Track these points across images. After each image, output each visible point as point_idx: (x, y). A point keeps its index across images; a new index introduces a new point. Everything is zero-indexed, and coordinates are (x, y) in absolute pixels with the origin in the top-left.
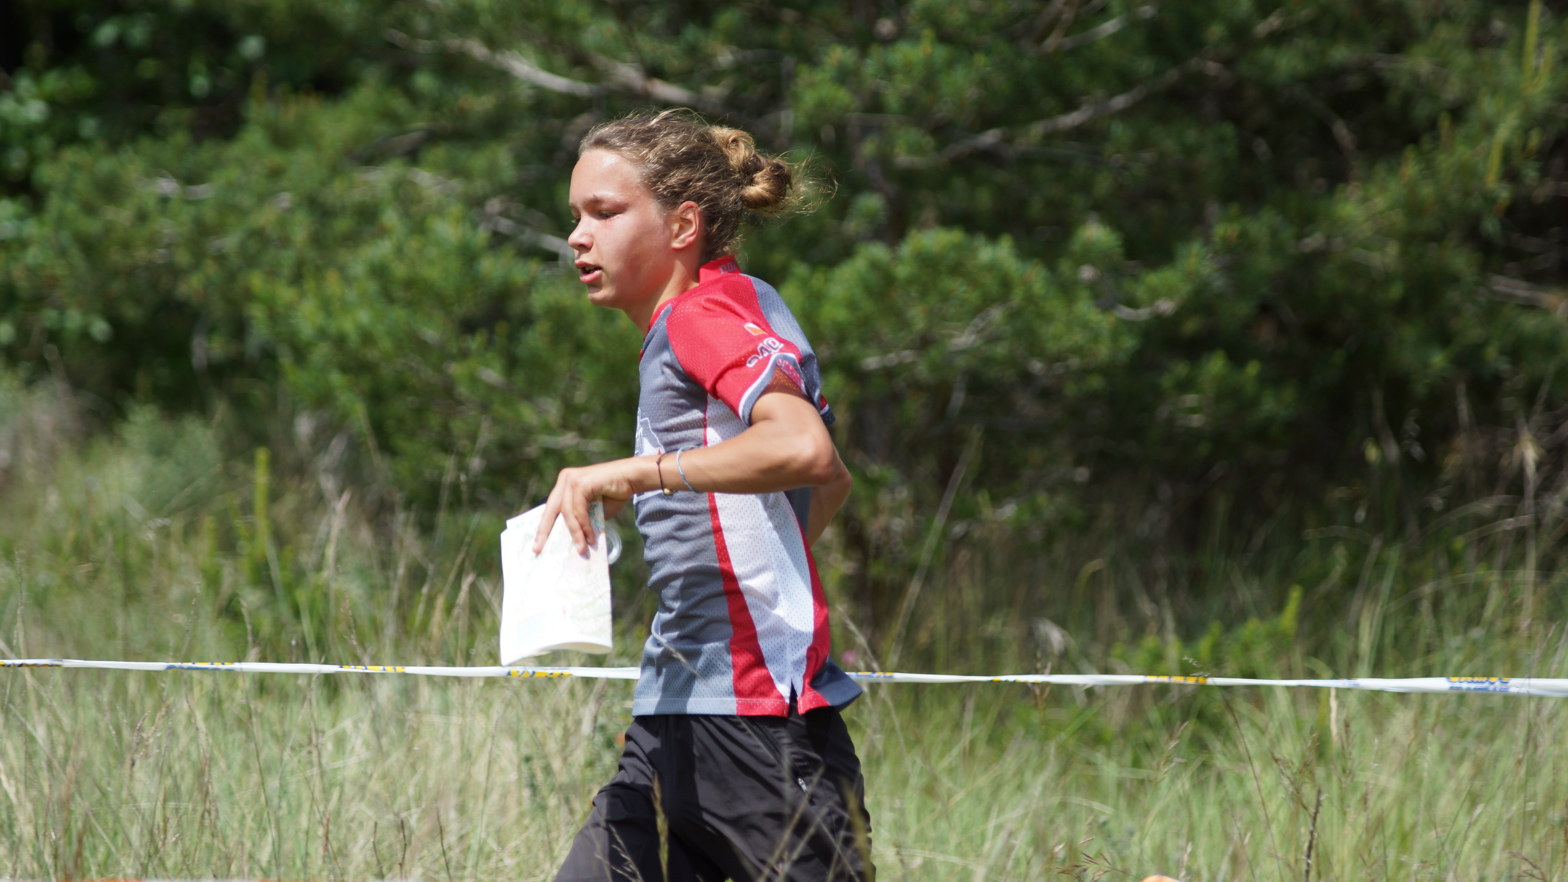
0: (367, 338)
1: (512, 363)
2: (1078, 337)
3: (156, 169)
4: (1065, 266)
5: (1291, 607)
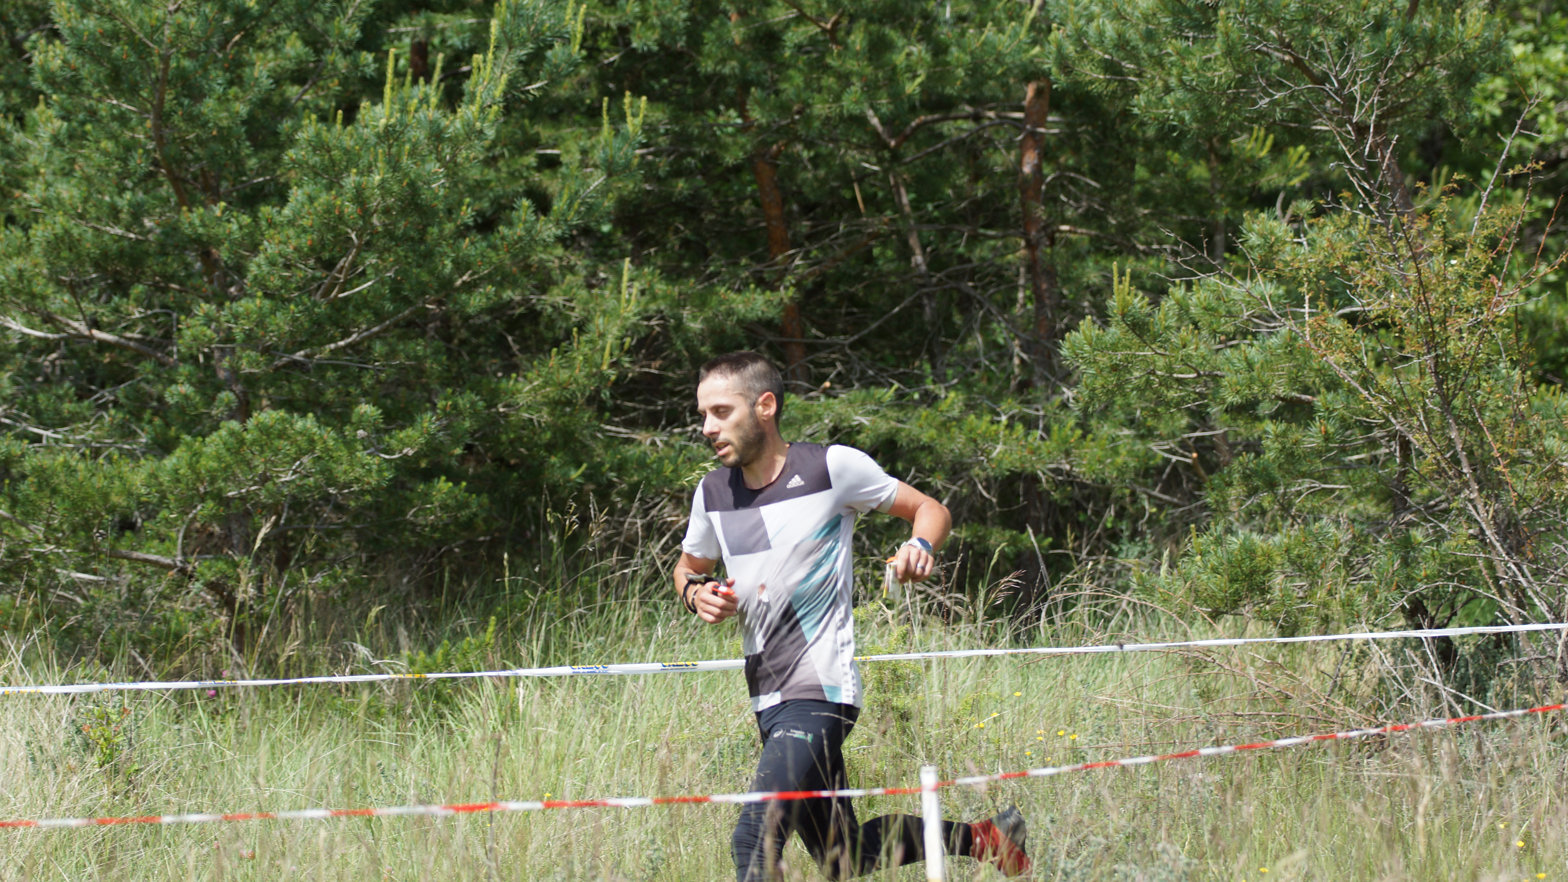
1: (14, 504)
2: (358, 472)
4: (347, 429)
5: (491, 629)
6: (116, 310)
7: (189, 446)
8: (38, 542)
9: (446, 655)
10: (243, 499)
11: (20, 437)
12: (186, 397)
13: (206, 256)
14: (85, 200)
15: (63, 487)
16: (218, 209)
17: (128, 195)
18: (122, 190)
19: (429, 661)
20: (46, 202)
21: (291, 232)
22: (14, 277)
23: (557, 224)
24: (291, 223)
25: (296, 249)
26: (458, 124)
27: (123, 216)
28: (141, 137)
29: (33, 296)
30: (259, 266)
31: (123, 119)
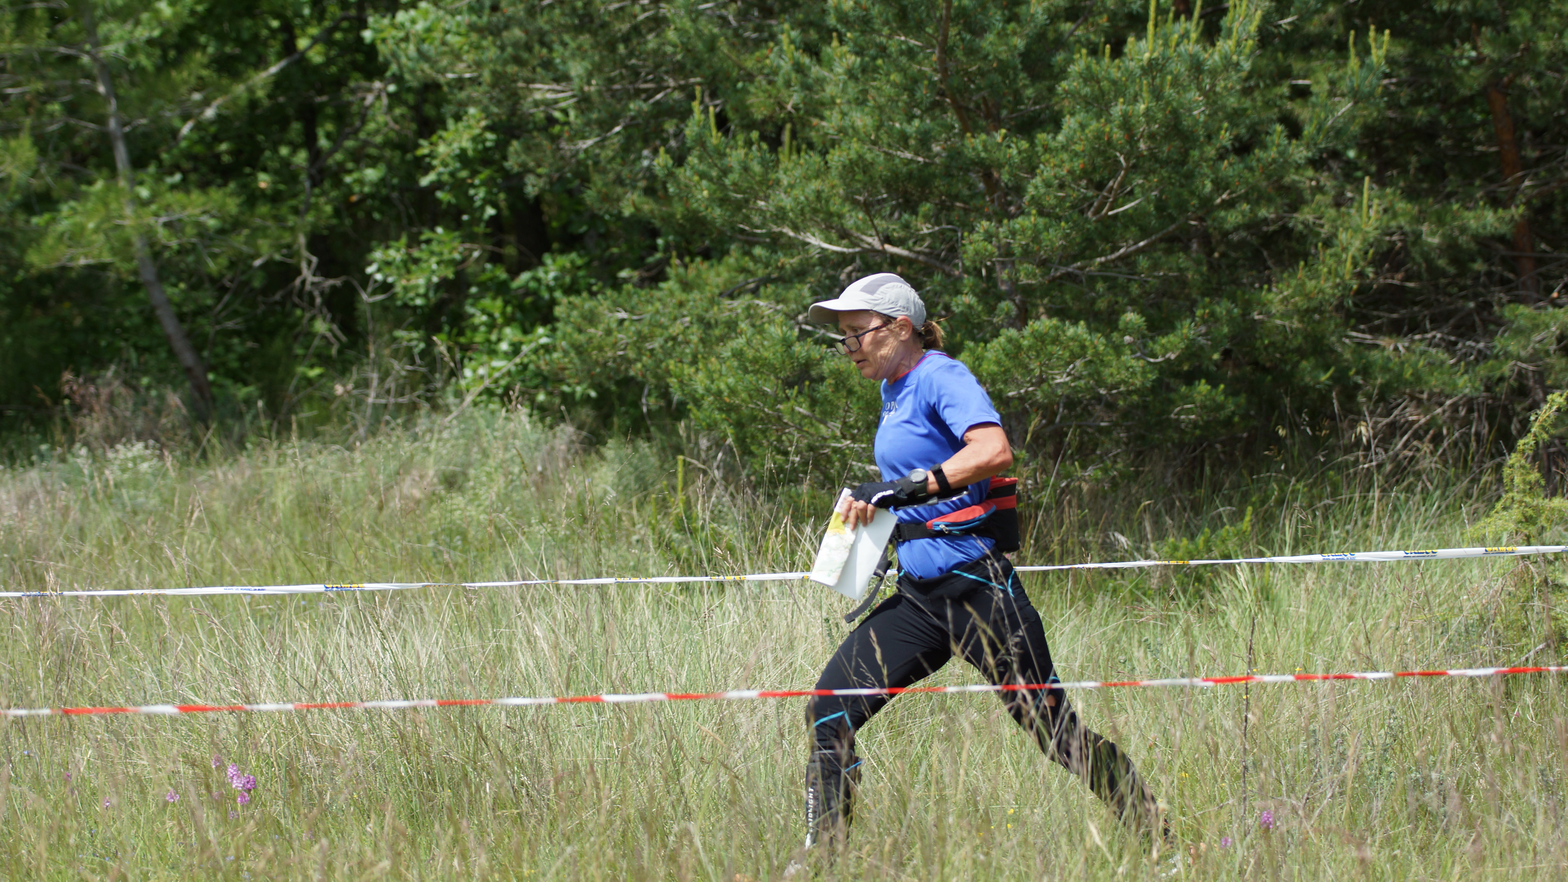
0: (733, 392)
1: (814, 403)
2: (1124, 375)
3: (617, 305)
4: (1115, 335)
5: (1247, 518)
6: (906, 226)
7: (972, 351)
8: (834, 437)
9: (1207, 541)
10: (1021, 399)
11: (817, 342)
12: (970, 307)
13: (987, 176)
14: (878, 128)
15: (857, 388)
16: (999, 136)
17: (916, 123)
18: (910, 118)
19: (1191, 547)
20: (841, 130)
21: (1065, 156)
22: (812, 198)
23: (1308, 147)
24: (1064, 148)
25: (1071, 172)
26: (1216, 57)
27: (912, 142)
28: (927, 69)
29: (831, 215)
30: (1036, 187)
31: (911, 53)
